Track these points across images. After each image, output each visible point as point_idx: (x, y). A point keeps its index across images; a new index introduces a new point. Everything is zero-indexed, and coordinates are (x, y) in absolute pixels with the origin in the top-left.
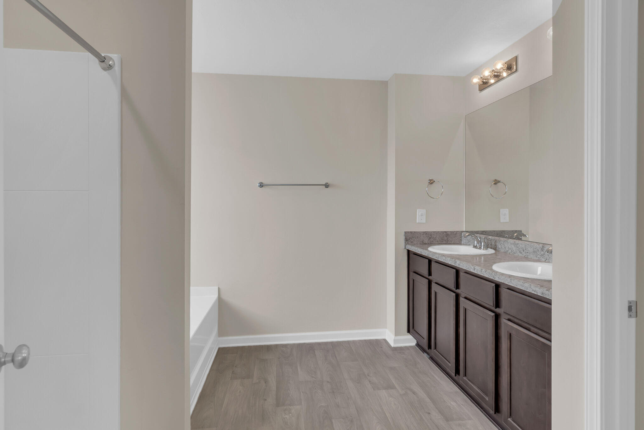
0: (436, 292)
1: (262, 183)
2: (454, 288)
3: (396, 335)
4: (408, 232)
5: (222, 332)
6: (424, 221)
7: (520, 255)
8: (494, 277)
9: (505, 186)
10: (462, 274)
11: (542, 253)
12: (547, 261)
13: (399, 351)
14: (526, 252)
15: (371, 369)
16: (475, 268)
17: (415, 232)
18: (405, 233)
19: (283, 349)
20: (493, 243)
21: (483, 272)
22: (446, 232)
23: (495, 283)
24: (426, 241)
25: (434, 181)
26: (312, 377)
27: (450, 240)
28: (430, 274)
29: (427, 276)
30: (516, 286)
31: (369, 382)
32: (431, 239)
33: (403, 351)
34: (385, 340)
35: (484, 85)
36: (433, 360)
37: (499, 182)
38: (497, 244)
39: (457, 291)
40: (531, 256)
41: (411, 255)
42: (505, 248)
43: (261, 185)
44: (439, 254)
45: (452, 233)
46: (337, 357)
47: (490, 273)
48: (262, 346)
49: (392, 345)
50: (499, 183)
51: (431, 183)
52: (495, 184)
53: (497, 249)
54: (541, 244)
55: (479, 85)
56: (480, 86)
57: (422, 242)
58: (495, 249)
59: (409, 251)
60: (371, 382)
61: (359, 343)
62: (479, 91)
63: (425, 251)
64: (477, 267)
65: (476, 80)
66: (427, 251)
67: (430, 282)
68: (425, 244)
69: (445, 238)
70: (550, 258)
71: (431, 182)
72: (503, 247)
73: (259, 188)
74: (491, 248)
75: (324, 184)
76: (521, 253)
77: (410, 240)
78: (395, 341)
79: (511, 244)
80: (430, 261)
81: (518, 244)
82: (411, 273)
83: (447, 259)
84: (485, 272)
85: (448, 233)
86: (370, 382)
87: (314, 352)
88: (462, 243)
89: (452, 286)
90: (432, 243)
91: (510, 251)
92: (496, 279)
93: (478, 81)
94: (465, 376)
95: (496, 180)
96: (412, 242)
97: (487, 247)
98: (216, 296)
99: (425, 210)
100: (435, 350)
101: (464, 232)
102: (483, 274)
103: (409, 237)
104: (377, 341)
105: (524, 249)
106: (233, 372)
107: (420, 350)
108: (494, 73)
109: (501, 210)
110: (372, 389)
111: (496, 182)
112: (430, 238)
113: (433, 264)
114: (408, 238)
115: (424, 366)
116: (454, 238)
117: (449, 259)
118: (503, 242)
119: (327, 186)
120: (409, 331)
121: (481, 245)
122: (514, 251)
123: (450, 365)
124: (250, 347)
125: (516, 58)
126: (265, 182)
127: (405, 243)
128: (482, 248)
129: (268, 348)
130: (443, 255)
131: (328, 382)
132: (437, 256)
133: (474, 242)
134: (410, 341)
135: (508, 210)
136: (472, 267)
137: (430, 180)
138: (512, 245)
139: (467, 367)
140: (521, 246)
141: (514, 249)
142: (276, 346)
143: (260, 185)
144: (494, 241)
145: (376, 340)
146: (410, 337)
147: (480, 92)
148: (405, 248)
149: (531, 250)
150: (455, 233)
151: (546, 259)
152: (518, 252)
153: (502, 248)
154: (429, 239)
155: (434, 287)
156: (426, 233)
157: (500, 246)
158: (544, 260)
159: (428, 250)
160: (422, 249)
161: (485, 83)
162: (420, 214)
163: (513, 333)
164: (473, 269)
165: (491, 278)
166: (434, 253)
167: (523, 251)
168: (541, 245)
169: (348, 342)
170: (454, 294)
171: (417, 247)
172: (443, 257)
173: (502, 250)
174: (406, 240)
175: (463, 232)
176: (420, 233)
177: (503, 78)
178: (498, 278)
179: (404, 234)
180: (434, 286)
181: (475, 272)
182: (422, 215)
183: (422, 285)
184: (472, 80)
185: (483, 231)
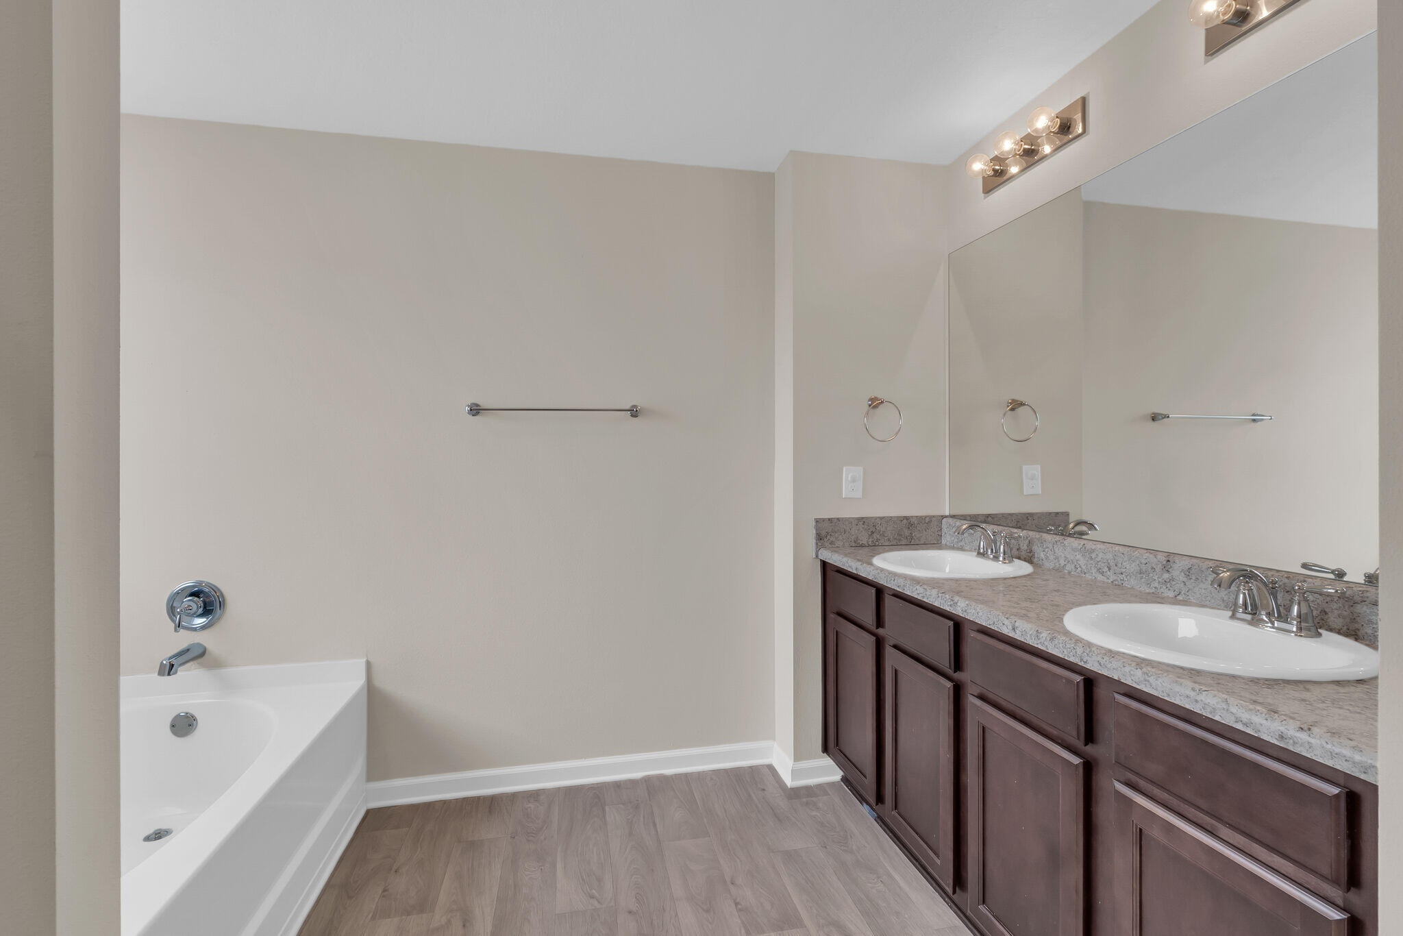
0: (896, 671)
1: (477, 405)
2: (950, 668)
3: (795, 760)
4: (824, 520)
5: (377, 769)
6: (859, 494)
7: (1100, 577)
8: (1082, 660)
9: (1032, 413)
10: (971, 636)
11: (1166, 576)
12: (1180, 598)
13: (804, 800)
14: (1118, 570)
15: (738, 861)
16: (1017, 624)
17: (838, 519)
18: (817, 521)
19: (530, 805)
20: (1024, 547)
21: (1042, 640)
22: (906, 518)
23: (1084, 675)
24: (864, 539)
25: (882, 402)
26: (592, 897)
27: (918, 536)
28: (880, 622)
29: (873, 628)
30: (1169, 695)
31: (733, 906)
32: (875, 535)
33: (814, 799)
34: (771, 768)
35: (997, 177)
36: (885, 826)
37: (1022, 404)
38: (1035, 548)
39: (957, 676)
40: (1132, 582)
41: (830, 574)
42: (1057, 558)
43: (475, 410)
44: (905, 577)
45: (921, 519)
46: (658, 826)
47: (1068, 646)
48: (479, 798)
49: (789, 782)
50: (1022, 407)
51: (875, 407)
52: (1012, 409)
53: (1036, 559)
54: (1161, 554)
55: (984, 178)
56: (985, 180)
57: (855, 542)
58: (1029, 560)
59: (824, 564)
60: (739, 907)
61: (712, 779)
62: (983, 195)
63: (868, 568)
64: (1020, 624)
65: (978, 166)
66: (872, 568)
67: (879, 644)
68: (862, 546)
69: (907, 532)
70: (1190, 592)
71: (875, 403)
72: (1052, 557)
73: (471, 417)
74: (1019, 558)
75: (628, 407)
76: (1102, 573)
77: (828, 537)
78: (795, 774)
79: (1074, 550)
80: (880, 591)
81: (1093, 551)
82: (831, 616)
83: (928, 593)
84: (1052, 639)
85: (913, 520)
86: (736, 904)
87: (604, 810)
88: (944, 542)
89: (945, 662)
90: (877, 543)
91: (1070, 567)
92: (1088, 666)
93: (983, 167)
94: (984, 902)
95: (1014, 401)
96: (832, 543)
97: (1010, 556)
98: (359, 682)
99: (861, 468)
100: (894, 813)
101: (946, 517)
102: (1042, 644)
103: (826, 531)
104: (754, 771)
105: (1112, 564)
106: (385, 891)
107: (853, 794)
108: (1025, 144)
109: (1025, 467)
110: (743, 931)
111: (1016, 405)
112: (873, 533)
113: (889, 601)
114: (823, 533)
115: (866, 845)
116: (926, 531)
117: (934, 592)
118: (1050, 546)
119: (634, 412)
120: (825, 749)
121: (996, 552)
122: (1084, 567)
123: (938, 862)
124: (445, 803)
125: (1084, 101)
126: (484, 403)
127: (817, 544)
128: (1001, 559)
129: (490, 805)
130: (917, 581)
131: (630, 912)
132: (901, 582)
133: (980, 543)
134: (827, 772)
135: (1039, 467)
136: (1006, 622)
137: (872, 400)
138: (1077, 553)
139: (987, 880)
140: (1101, 555)
141: (1082, 562)
142: (514, 796)
143: (471, 410)
144: (1027, 541)
145: (751, 767)
146: (827, 761)
147: (986, 195)
148: (817, 556)
149: (1132, 567)
150: (927, 520)
151: (1176, 593)
152: (1094, 570)
153: (1047, 558)
154: (870, 535)
155: (892, 658)
156: (862, 520)
157: (1042, 555)
158: (1171, 594)
159: (871, 564)
160: (859, 560)
161: (999, 173)
162: (849, 479)
163: (1154, 833)
164: (1010, 627)
165: (1072, 659)
166: (890, 573)
167: (1109, 569)
168: (1162, 558)
169: (686, 776)
170: (949, 685)
171: (846, 555)
172: (918, 587)
173: (1049, 565)
174: (820, 538)
175: (944, 517)
176: (849, 520)
177: (1045, 157)
178: (1096, 664)
179: (814, 523)
180: (890, 653)
181: (1017, 636)
182: (854, 480)
183: (860, 649)
184: (971, 166)
185: (988, 516)
